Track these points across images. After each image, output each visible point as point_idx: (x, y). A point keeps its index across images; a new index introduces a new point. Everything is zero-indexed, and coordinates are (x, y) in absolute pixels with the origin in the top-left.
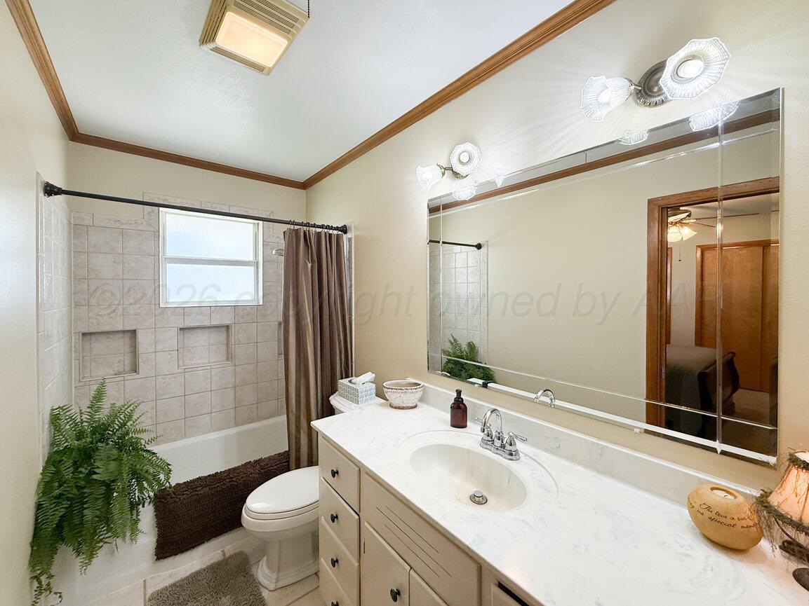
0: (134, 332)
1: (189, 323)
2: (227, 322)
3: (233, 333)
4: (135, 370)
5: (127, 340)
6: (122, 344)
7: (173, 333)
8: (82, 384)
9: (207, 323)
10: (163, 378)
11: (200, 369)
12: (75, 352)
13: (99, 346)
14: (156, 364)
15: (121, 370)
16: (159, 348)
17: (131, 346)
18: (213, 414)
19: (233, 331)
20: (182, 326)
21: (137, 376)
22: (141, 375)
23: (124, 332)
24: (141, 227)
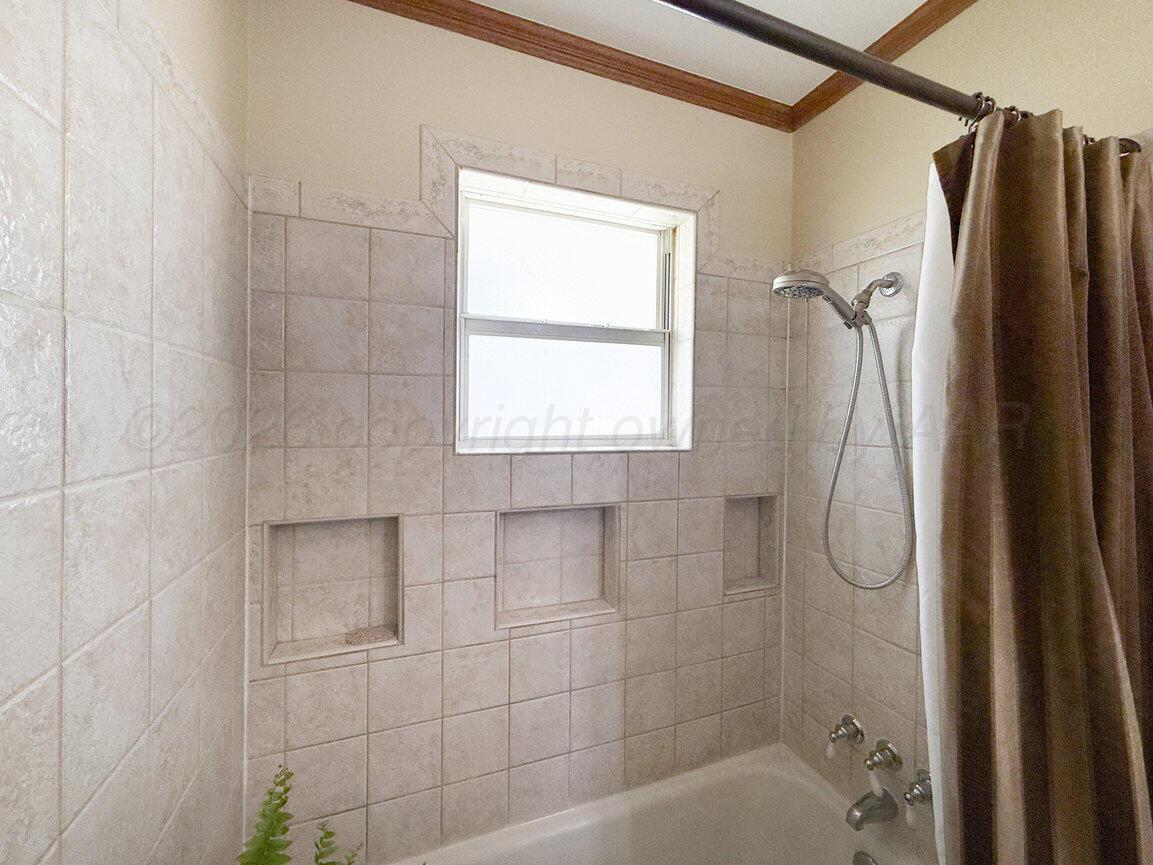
0: (392, 524)
1: (522, 500)
2: (610, 497)
3: (624, 529)
4: (394, 627)
5: (378, 541)
6: (365, 552)
7: (485, 526)
8: (268, 671)
9: (563, 500)
10: (460, 657)
11: (547, 628)
12: (253, 579)
13: (313, 557)
14: (444, 613)
15: (364, 624)
16: (451, 569)
17: (387, 559)
18: (574, 756)
19: (623, 522)
20: (505, 507)
21: (398, 651)
22: (408, 648)
23: (370, 521)
24: (414, 224)
